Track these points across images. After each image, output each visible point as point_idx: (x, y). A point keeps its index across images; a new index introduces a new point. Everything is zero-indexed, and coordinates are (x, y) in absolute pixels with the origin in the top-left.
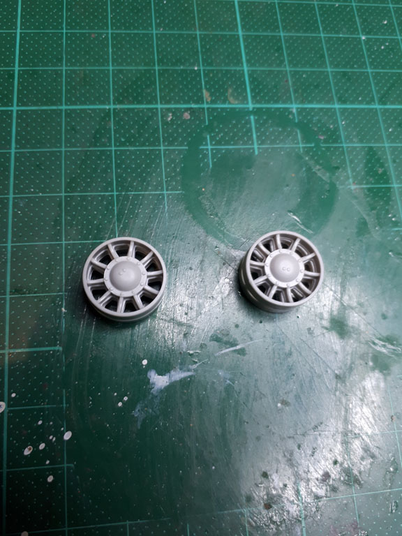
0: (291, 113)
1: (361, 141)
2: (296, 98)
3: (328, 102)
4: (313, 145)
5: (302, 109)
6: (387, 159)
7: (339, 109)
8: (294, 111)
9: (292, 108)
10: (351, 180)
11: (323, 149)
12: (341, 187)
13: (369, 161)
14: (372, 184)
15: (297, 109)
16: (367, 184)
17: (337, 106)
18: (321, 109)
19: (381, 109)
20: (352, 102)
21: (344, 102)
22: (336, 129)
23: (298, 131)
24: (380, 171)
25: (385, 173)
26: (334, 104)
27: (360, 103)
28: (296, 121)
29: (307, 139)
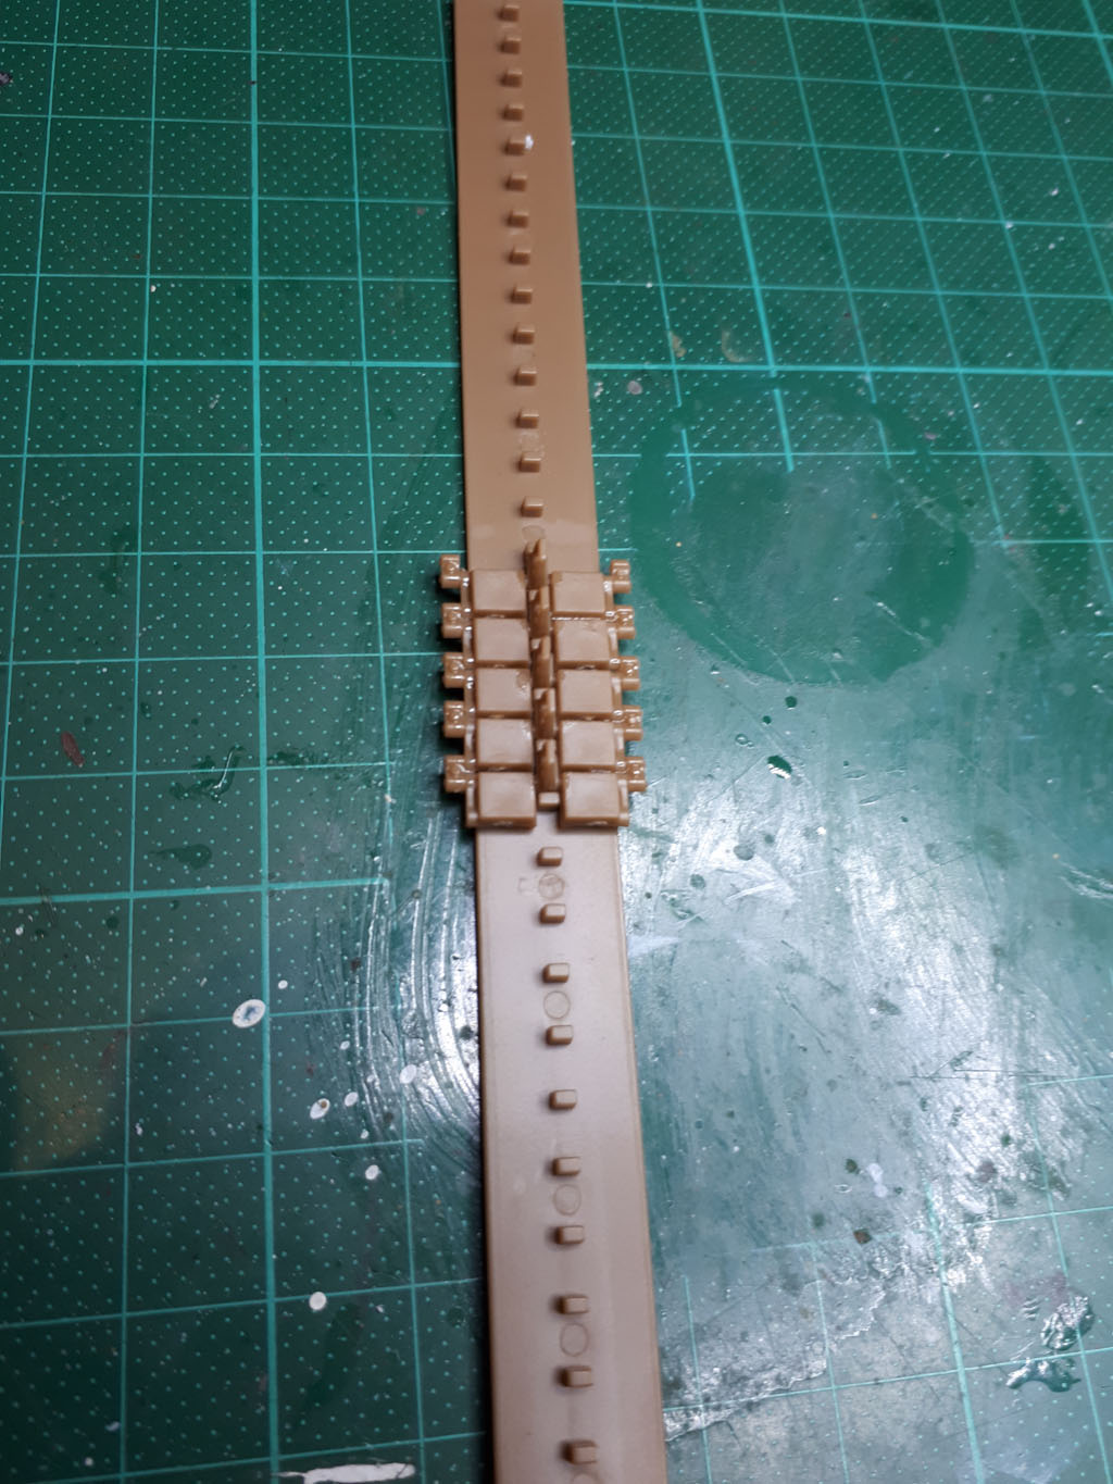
0: (861, 383)
1: (1016, 445)
2: (871, 353)
3: (940, 362)
4: (913, 453)
5: (884, 375)
6: (1075, 484)
7: (967, 376)
8: (868, 379)
9: (864, 373)
10: (1000, 529)
11: (936, 461)
12: (979, 543)
13: (1037, 489)
14: (1048, 537)
15: (875, 374)
16: (1035, 536)
17: (960, 370)
18: (927, 376)
19: (1056, 377)
20: (993, 363)
21: (975, 362)
22: (963, 419)
23: (879, 423)
24: (1063, 510)
25: (1072, 514)
26: (952, 365)
27: (1011, 363)
28: (874, 401)
29: (897, 440)
